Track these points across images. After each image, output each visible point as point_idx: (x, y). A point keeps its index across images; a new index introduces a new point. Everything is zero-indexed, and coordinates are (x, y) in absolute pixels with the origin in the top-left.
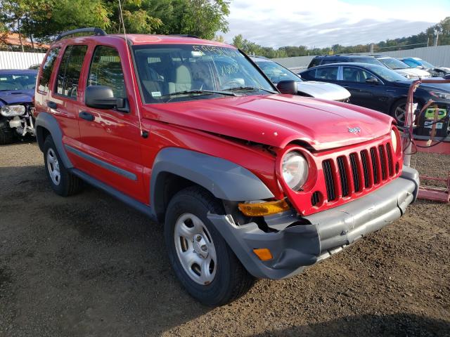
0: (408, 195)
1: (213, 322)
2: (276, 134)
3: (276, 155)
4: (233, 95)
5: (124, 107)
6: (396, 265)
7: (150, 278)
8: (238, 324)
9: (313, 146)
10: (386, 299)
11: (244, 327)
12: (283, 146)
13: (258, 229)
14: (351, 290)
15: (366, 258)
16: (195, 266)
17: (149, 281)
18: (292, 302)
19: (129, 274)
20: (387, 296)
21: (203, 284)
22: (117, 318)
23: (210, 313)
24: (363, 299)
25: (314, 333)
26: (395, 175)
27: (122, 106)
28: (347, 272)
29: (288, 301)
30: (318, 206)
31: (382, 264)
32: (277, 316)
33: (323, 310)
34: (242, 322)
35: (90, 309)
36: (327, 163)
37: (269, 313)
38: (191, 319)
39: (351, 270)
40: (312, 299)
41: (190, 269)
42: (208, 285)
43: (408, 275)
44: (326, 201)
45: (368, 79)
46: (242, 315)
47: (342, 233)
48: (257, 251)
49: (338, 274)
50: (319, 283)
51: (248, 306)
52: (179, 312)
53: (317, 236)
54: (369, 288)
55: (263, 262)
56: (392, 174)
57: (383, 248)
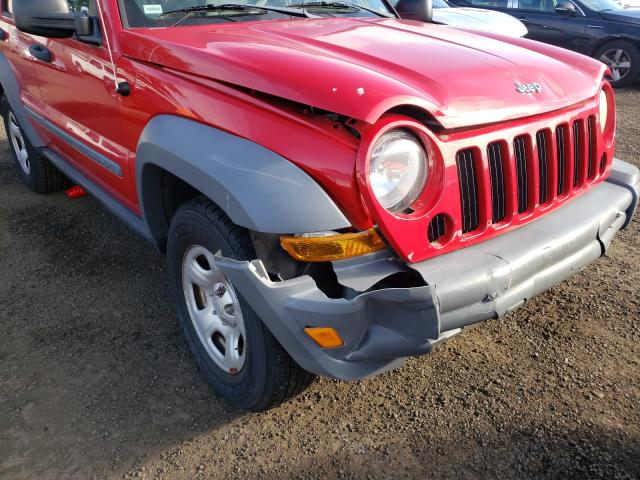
0: (618, 216)
1: (242, 438)
2: (361, 91)
3: (359, 137)
4: (304, 16)
5: (91, 32)
6: (578, 335)
7: (149, 346)
8: (285, 444)
9: (439, 119)
10: (556, 403)
11: (295, 451)
12: (372, 119)
13: (316, 289)
14: (495, 382)
15: (526, 320)
16: (217, 337)
17: (146, 352)
18: (388, 404)
19: (114, 339)
20: (558, 397)
21: (227, 370)
22: (73, 425)
23: (239, 421)
24: (515, 402)
25: (420, 468)
26: (598, 177)
27: (86, 30)
28: (492, 346)
29: (382, 400)
30: (442, 242)
31: (554, 333)
32: (357, 430)
33: (441, 422)
34: (294, 441)
35: (30, 405)
36: (468, 156)
37: (344, 425)
38: (203, 430)
39: (500, 342)
40: (424, 399)
41: (210, 340)
42: (234, 373)
43: (599, 355)
44: (459, 233)
45: (558, 6)
46: (296, 427)
47: (486, 299)
48: (313, 332)
49: (475, 351)
50: (441, 367)
51: (309, 408)
52: (185, 417)
53: (433, 307)
54: (528, 380)
55: (325, 351)
56: (592, 176)
57: (558, 302)
